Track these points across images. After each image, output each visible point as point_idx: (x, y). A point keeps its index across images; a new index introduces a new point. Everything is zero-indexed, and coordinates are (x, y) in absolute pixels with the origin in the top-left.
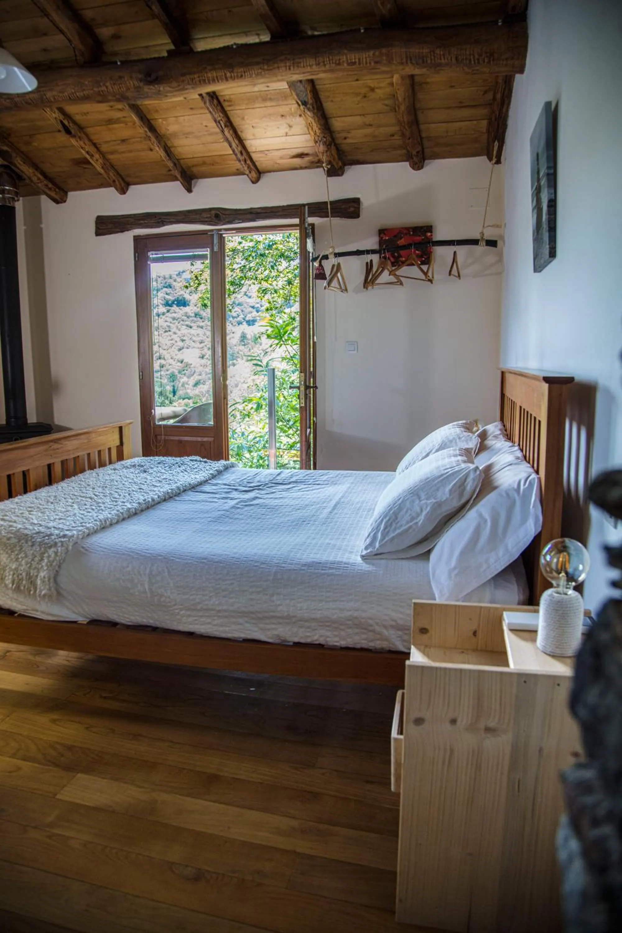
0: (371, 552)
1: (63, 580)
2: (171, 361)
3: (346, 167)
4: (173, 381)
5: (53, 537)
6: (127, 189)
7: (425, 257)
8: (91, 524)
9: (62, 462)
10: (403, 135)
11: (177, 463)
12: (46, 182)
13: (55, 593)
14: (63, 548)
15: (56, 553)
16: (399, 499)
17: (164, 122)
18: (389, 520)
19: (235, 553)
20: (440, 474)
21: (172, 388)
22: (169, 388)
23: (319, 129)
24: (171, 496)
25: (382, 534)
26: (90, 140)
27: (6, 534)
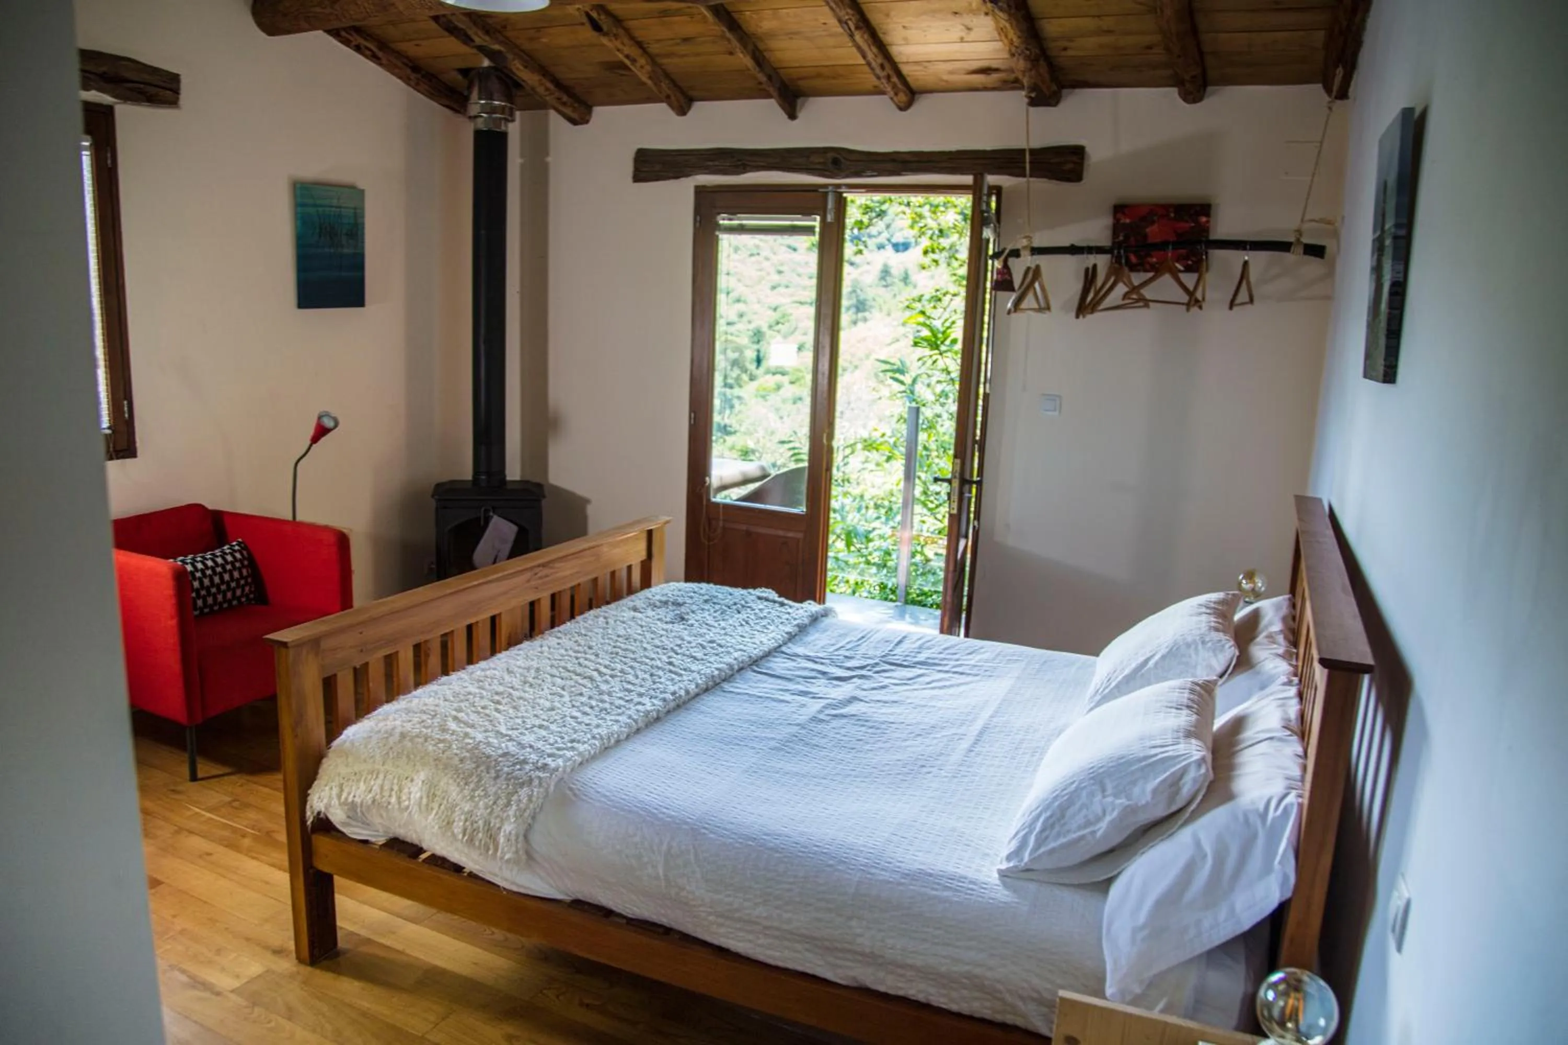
0: (1015, 867)
1: (537, 839)
2: (757, 307)
3: (1065, 91)
4: (758, 342)
5: (528, 767)
6: (689, 108)
7: (1194, 259)
8: (586, 746)
9: (553, 596)
10: (1168, 50)
11: (735, 604)
12: (557, 94)
13: (524, 857)
14: (541, 790)
15: (530, 798)
16: (1073, 783)
17: (754, 16)
18: (1051, 816)
19: (802, 834)
20: (1141, 755)
21: (755, 353)
22: (750, 354)
23: (1019, 37)
24: (718, 681)
25: (1037, 840)
26: (632, 38)
27: (458, 752)
